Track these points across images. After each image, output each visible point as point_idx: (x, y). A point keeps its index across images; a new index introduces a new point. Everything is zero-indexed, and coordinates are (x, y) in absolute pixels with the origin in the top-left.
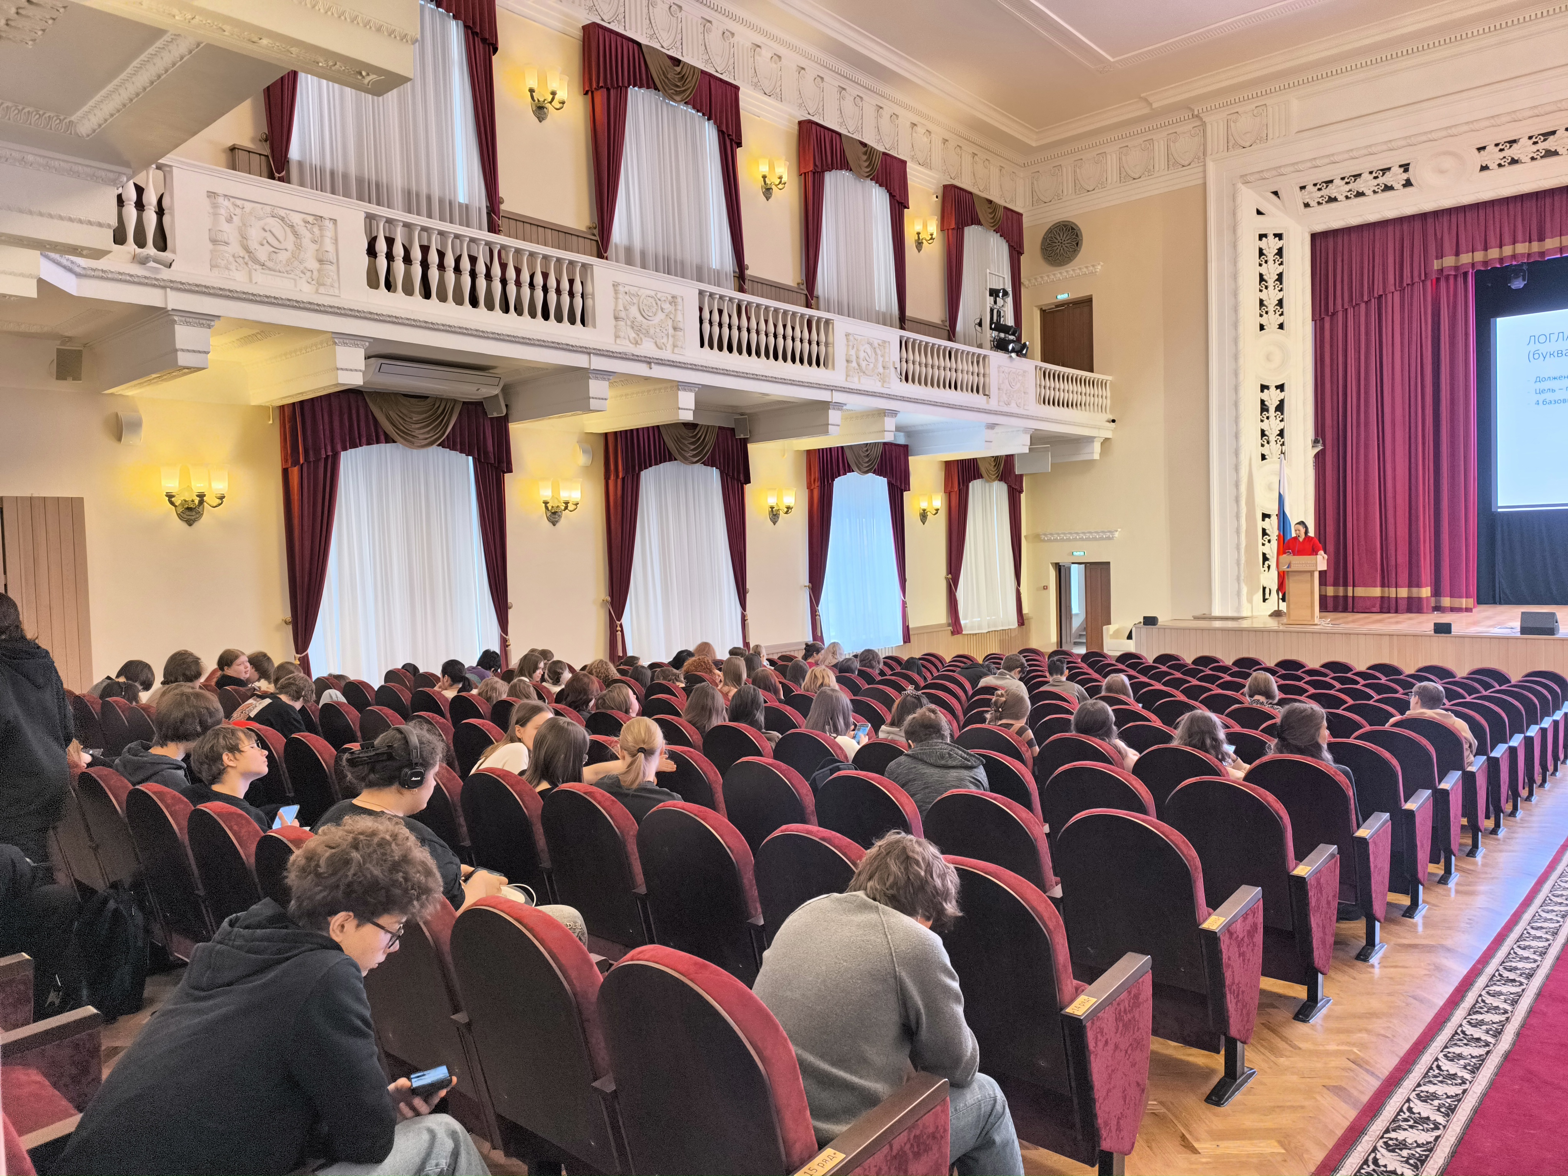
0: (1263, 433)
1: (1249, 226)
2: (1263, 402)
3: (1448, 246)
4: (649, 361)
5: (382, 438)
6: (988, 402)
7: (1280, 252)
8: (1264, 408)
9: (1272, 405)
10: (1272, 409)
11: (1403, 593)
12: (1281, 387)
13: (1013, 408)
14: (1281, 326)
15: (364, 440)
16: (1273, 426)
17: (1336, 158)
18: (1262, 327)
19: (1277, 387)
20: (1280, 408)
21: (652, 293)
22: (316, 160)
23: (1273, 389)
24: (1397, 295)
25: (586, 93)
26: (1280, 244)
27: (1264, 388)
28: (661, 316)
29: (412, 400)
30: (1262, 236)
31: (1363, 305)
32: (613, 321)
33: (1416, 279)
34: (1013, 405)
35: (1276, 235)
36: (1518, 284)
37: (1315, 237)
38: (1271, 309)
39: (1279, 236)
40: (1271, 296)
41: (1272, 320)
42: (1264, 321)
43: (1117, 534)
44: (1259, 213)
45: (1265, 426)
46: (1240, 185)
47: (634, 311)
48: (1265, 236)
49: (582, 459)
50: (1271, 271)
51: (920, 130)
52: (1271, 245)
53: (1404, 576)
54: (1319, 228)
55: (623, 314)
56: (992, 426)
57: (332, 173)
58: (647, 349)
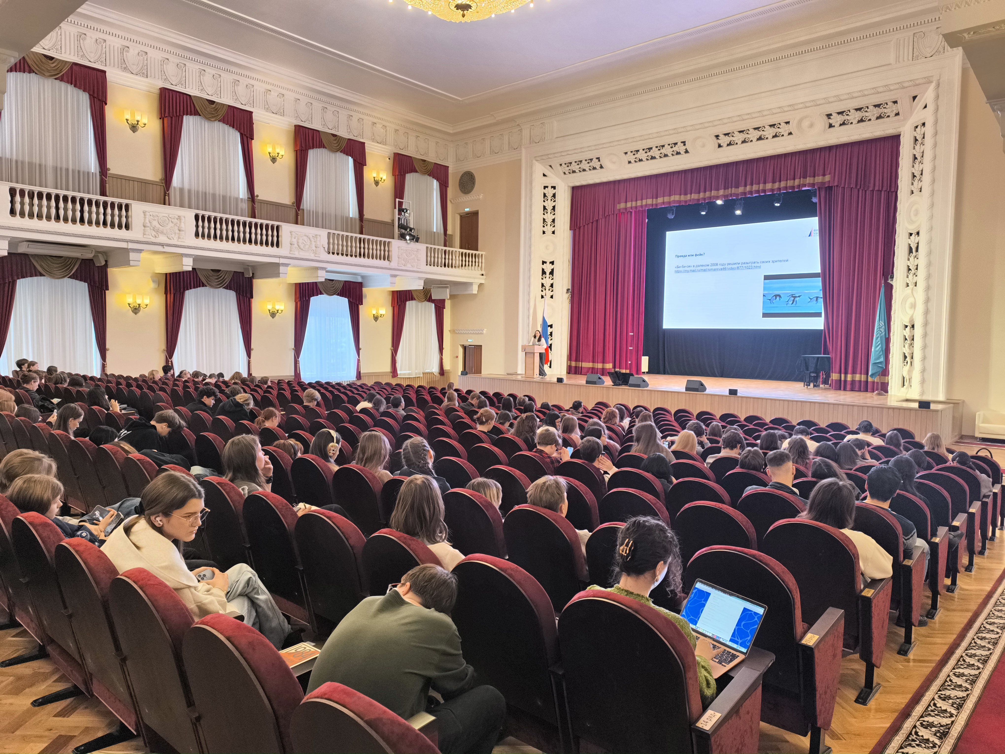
0: (543, 285)
1: (539, 182)
2: (543, 270)
3: (623, 199)
4: (162, 245)
5: (38, 274)
6: (390, 264)
7: (554, 196)
8: (544, 272)
9: (548, 271)
10: (548, 273)
11: (600, 366)
12: (552, 263)
13: (409, 267)
14: (553, 233)
15: (29, 275)
16: (547, 282)
17: (569, 153)
18: (544, 232)
19: (550, 263)
20: (552, 273)
21: (167, 215)
22: (8, 155)
23: (548, 263)
24: (603, 220)
25: (160, 118)
26: (554, 191)
27: (544, 262)
28: (171, 225)
29: (54, 258)
30: (545, 187)
31: (591, 224)
32: (143, 228)
33: (610, 213)
34: (409, 265)
35: (552, 187)
36: (671, 216)
37: (575, 189)
38: (549, 223)
39: (554, 188)
40: (549, 217)
41: (548, 229)
42: (545, 229)
43: (484, 332)
44: (544, 175)
45: (544, 281)
46: (534, 161)
47: (155, 223)
48: (547, 187)
49: (152, 285)
50: (549, 204)
51: (379, 126)
52: (549, 192)
53: (600, 358)
54: (578, 184)
55: (148, 224)
56: (395, 276)
57: (17, 162)
58: (162, 239)
